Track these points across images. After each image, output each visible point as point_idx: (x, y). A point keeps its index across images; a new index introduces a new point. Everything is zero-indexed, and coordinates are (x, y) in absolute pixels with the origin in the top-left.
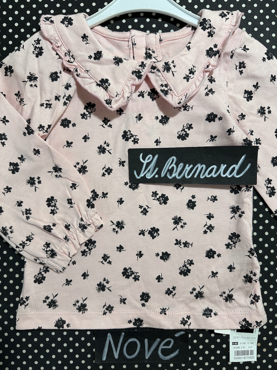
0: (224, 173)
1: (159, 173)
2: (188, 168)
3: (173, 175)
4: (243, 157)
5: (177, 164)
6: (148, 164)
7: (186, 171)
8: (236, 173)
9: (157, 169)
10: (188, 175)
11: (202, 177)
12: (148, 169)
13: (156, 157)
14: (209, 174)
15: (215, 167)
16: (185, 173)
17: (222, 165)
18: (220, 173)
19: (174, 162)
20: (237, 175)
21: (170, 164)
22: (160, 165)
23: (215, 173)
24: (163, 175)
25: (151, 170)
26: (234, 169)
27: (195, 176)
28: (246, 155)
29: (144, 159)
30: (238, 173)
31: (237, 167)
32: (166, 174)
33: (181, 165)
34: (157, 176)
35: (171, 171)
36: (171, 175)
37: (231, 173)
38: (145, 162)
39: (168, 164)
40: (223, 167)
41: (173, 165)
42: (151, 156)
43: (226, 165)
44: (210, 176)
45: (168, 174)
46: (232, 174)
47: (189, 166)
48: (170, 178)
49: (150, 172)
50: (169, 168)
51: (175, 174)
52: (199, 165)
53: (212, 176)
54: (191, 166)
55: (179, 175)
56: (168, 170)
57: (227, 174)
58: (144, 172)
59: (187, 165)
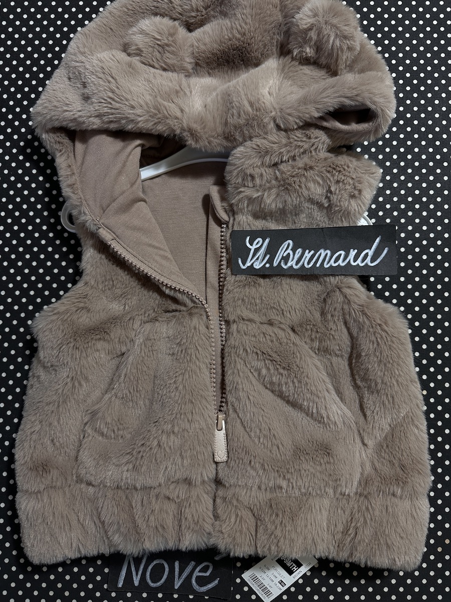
0: (355, 261)
1: (271, 261)
2: (308, 255)
3: (289, 264)
4: (378, 240)
5: (294, 250)
6: (257, 250)
7: (305, 259)
8: (370, 260)
9: (268, 256)
10: (308, 263)
11: (326, 266)
12: (257, 257)
13: (267, 241)
14: (335, 262)
15: (343, 253)
16: (304, 261)
17: (352, 250)
18: (350, 260)
19: (290, 247)
20: (372, 262)
21: (284, 249)
22: (272, 251)
23: (344, 261)
24: (275, 264)
25: (260, 258)
26: (367, 255)
27: (318, 265)
28: (382, 238)
29: (251, 245)
30: (372, 261)
31: (371, 253)
32: (280, 262)
33: (300, 250)
34: (268, 265)
35: (286, 259)
36: (286, 264)
37: (363, 261)
38: (253, 248)
39: (282, 250)
40: (353, 253)
41: (289, 251)
42: (260, 239)
43: (356, 251)
44: (336, 264)
45: (282, 262)
46: (365, 262)
47: (309, 252)
48: (285, 267)
49: (259, 260)
50: (284, 255)
51: (292, 263)
52: (322, 251)
53: (339, 265)
54: (312, 252)
55: (297, 263)
56: (283, 258)
57: (359, 261)
58: (251, 260)
59: (307, 251)
